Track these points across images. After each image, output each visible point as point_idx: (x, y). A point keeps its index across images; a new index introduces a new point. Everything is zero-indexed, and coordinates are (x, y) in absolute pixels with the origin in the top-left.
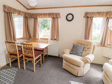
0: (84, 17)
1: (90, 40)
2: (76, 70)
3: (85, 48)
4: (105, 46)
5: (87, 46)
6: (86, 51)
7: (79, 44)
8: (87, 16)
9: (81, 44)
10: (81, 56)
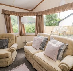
0: (2, 14)
1: (12, 33)
2: (5, 61)
3: (10, 40)
4: (23, 35)
5: (11, 38)
6: (10, 42)
7: (3, 38)
8: (4, 13)
9: (6, 38)
10: (7, 48)
